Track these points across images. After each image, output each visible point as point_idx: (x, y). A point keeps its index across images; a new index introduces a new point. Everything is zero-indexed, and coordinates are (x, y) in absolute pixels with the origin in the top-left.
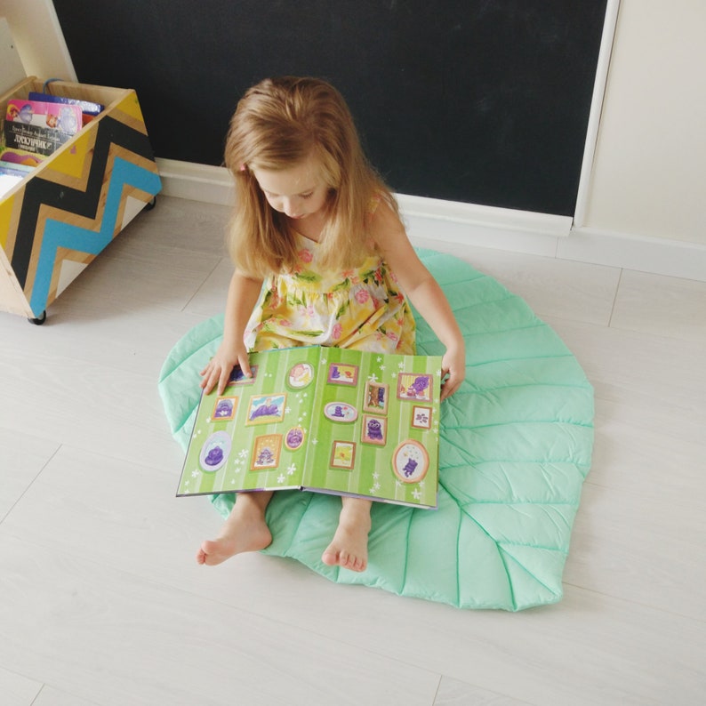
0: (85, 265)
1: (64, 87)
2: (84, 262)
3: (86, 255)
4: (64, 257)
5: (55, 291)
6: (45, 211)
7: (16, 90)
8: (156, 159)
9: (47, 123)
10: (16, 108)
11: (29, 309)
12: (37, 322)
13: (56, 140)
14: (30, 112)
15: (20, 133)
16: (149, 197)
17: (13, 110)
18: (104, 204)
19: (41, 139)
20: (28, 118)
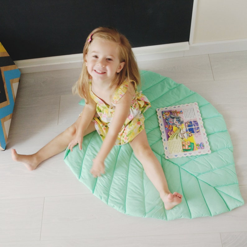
0: (11, 119)
3: (9, 116)
4: (4, 121)
16: (18, 79)
18: (7, 92)
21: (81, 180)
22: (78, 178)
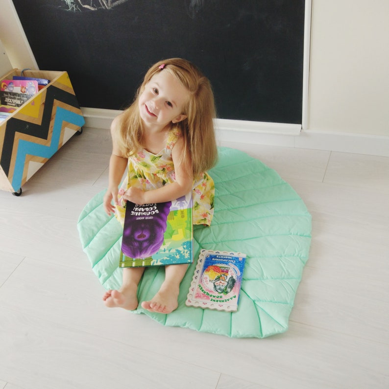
0: (43, 164)
1: (31, 73)
2: (41, 162)
3: (43, 159)
4: (30, 160)
5: (26, 178)
6: (18, 136)
7: (7, 75)
8: (81, 108)
9: (21, 91)
10: (5, 84)
11: (12, 188)
12: (17, 194)
13: (25, 99)
14: (13, 86)
15: (7, 97)
16: (78, 128)
17: (4, 86)
18: (52, 132)
19: (18, 99)
20: (11, 89)
21: (85, 250)
22: (83, 246)
